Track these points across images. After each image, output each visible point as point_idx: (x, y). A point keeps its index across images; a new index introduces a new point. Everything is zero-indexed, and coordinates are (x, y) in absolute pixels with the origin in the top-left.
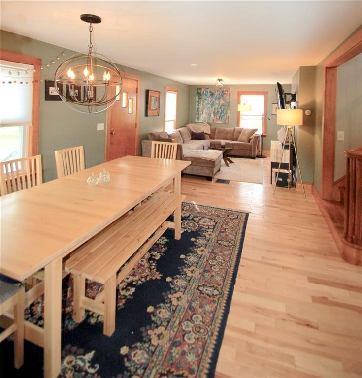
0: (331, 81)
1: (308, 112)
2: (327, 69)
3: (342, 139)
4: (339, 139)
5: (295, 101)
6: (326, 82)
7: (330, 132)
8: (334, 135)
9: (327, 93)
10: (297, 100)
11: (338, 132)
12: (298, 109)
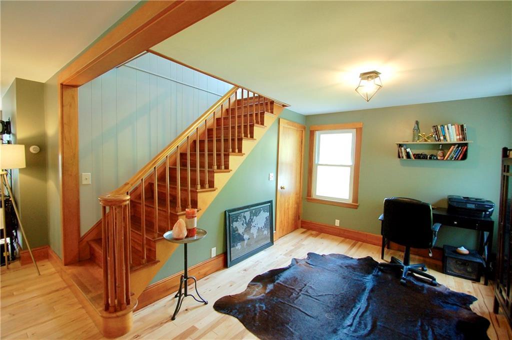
0: (70, 106)
1: (33, 149)
2: (64, 87)
3: (89, 182)
4: (84, 182)
5: (9, 133)
6: (62, 106)
7: (71, 175)
8: (77, 178)
9: (65, 121)
10: (12, 131)
11: (83, 174)
12: (15, 143)
